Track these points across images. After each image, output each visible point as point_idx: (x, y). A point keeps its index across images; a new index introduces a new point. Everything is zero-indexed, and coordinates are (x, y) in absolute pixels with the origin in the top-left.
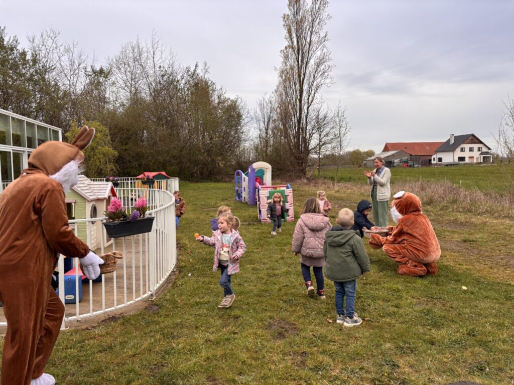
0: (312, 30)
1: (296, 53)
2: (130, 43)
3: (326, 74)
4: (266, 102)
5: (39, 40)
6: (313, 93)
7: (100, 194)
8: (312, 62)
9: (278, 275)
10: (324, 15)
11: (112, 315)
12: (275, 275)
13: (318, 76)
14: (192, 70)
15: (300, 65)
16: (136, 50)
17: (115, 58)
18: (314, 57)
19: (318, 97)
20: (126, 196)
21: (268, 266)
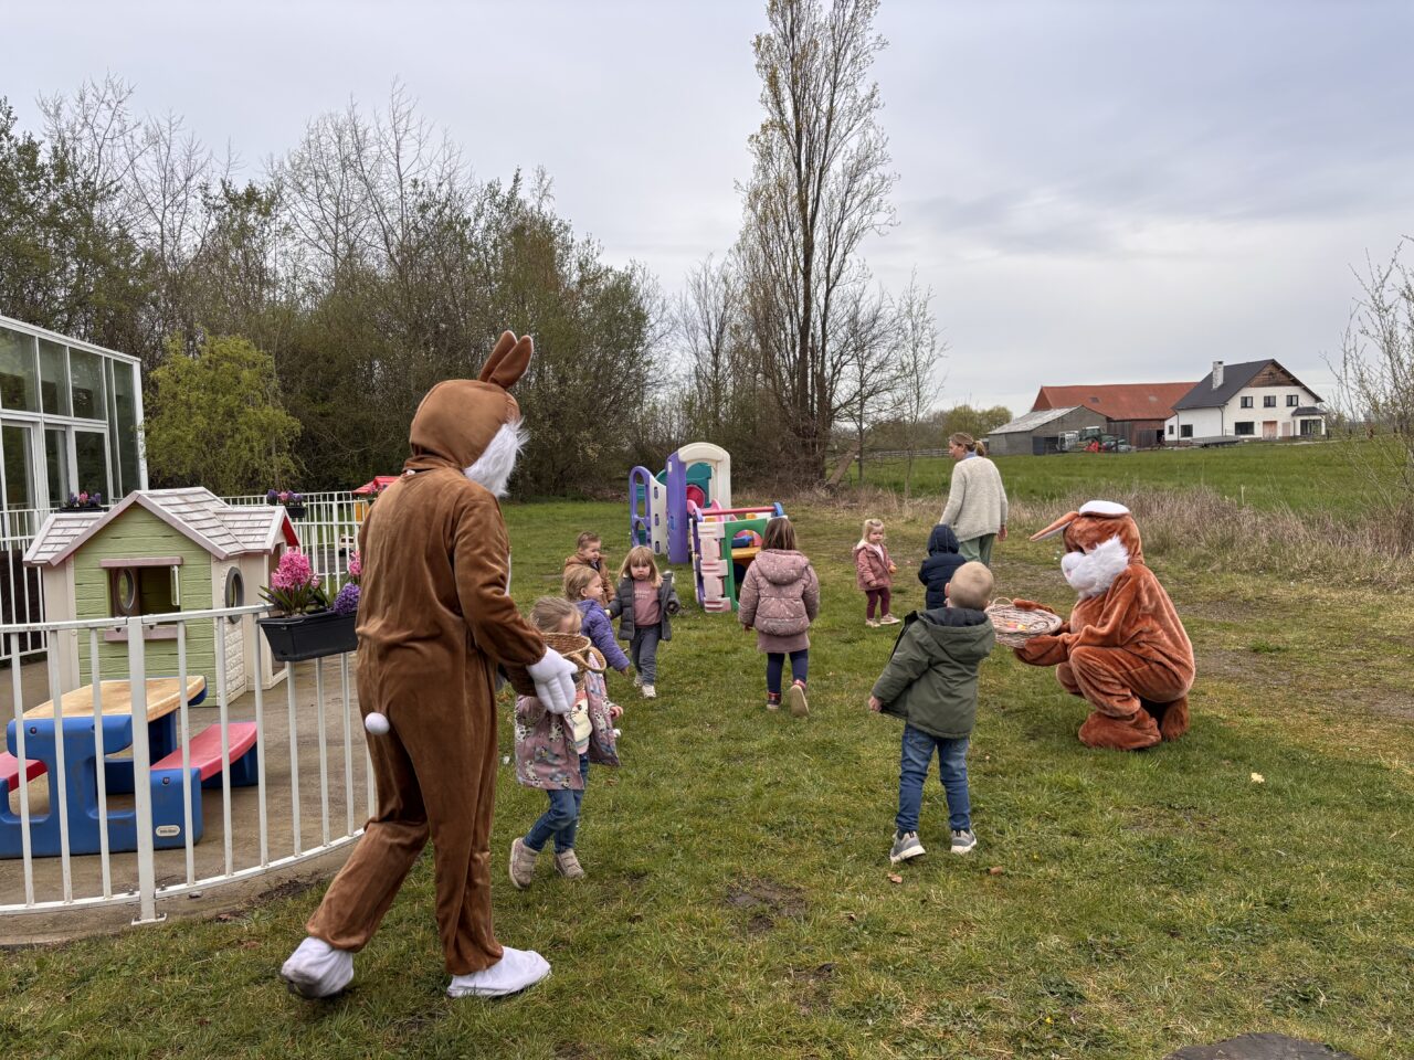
0: (835, 81)
1: (792, 142)
2: (331, 115)
3: (875, 199)
4: (713, 278)
5: (73, 111)
6: (840, 251)
7: (251, 539)
8: (836, 166)
9: (752, 755)
10: (868, 37)
11: (289, 876)
12: (742, 755)
13: (854, 206)
14: (505, 190)
15: (803, 176)
16: (347, 138)
17: (289, 157)
18: (842, 153)
19: (855, 263)
20: (325, 543)
21: (724, 731)
